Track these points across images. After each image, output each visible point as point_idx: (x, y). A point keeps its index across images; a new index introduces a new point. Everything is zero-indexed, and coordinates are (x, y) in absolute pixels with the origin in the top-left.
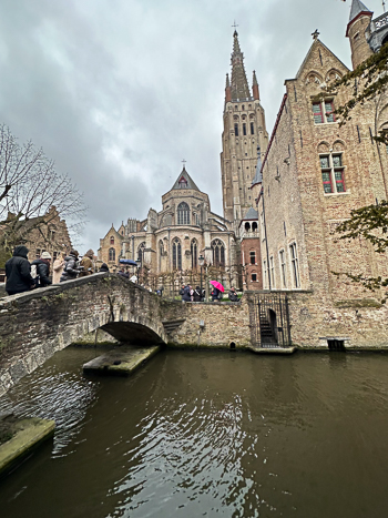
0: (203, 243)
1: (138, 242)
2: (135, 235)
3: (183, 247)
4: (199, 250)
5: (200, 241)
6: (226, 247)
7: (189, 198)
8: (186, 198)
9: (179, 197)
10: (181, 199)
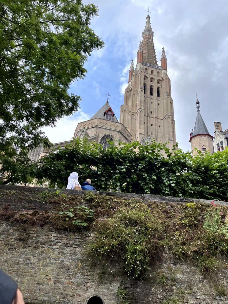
7: (116, 132)
8: (113, 132)
9: (104, 128)
10: (106, 131)
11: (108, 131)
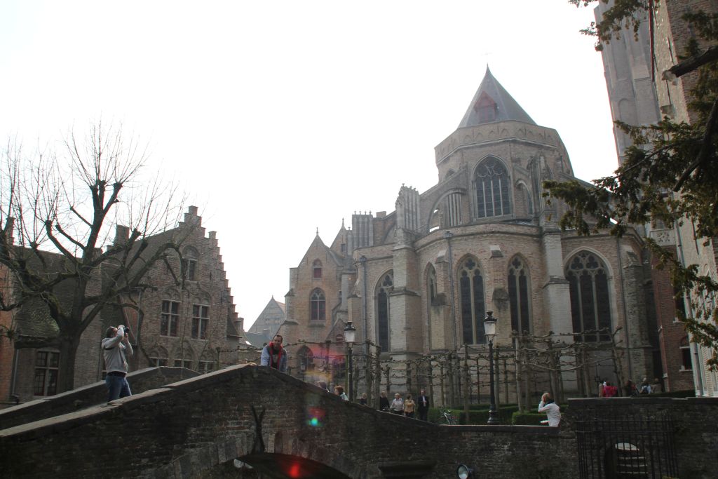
0: (543, 265)
1: (377, 272)
2: (367, 253)
3: (487, 278)
4: (532, 285)
5: (534, 261)
6: (611, 272)
7: (504, 145)
8: (497, 147)
9: (477, 147)
10: (482, 149)
11: (488, 148)
